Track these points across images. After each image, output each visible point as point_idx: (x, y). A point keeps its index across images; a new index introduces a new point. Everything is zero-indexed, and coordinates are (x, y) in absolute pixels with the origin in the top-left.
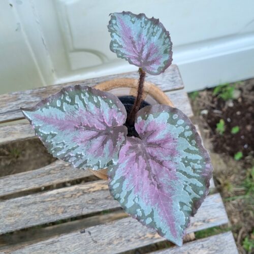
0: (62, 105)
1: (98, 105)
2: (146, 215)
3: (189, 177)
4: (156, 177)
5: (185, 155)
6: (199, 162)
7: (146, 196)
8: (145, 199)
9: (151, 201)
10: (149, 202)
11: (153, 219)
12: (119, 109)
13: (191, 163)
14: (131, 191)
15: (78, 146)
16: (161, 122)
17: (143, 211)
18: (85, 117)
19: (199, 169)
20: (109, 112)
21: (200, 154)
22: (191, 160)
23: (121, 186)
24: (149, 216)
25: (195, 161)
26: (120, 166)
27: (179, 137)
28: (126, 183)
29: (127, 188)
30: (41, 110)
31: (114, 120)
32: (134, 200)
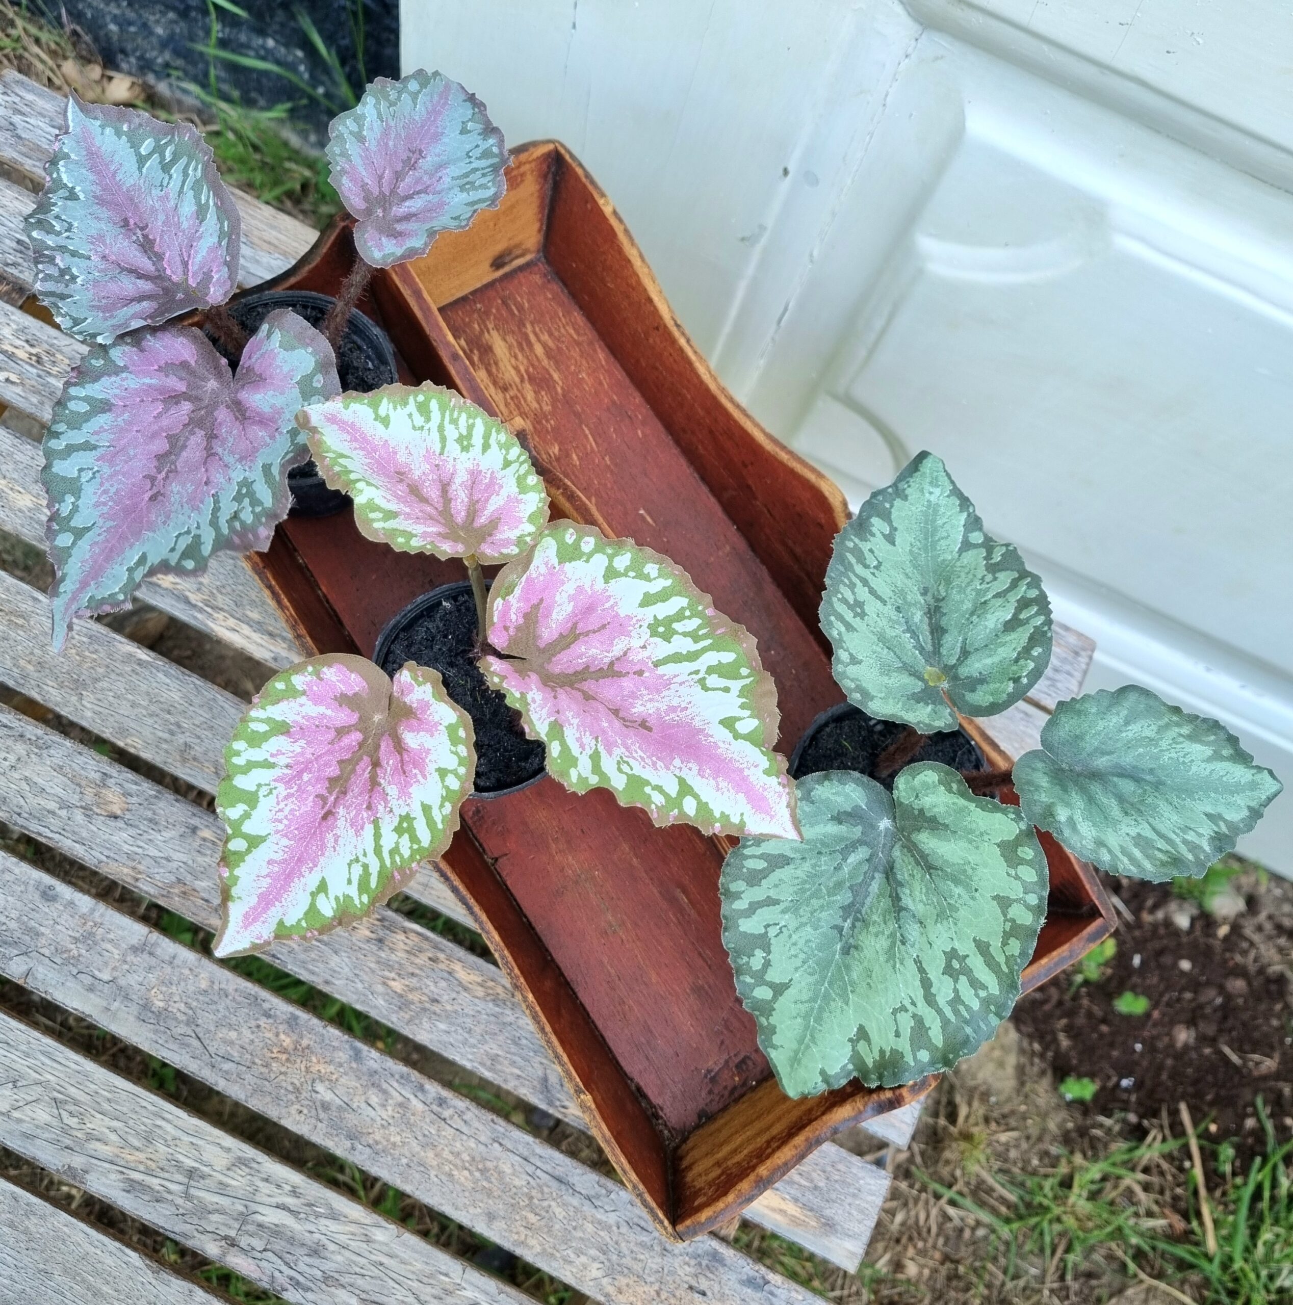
0: (150, 155)
2: (73, 524)
3: (214, 522)
4: (172, 475)
5: (256, 474)
6: (258, 509)
7: (113, 490)
8: (105, 492)
9: (111, 508)
10: (105, 504)
11: (74, 543)
13: (246, 501)
14: (95, 448)
15: (89, 258)
16: (286, 369)
17: (75, 509)
18: (161, 217)
19: (243, 523)
20: (211, 250)
22: (251, 494)
23: (86, 417)
24: (74, 530)
25: (255, 502)
26: (124, 375)
28: (103, 420)
29: (96, 433)
30: (103, 127)
31: (208, 277)
32: (81, 470)
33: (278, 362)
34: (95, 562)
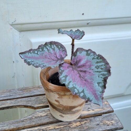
0: (38, 52)
1: (54, 49)
2: (80, 92)
3: (100, 72)
4: (83, 78)
5: (96, 65)
6: (103, 65)
7: (79, 84)
8: (79, 85)
9: (82, 86)
10: (81, 86)
11: (84, 93)
12: (64, 49)
13: (100, 67)
14: (71, 82)
15: (44, 63)
16: (83, 55)
17: (78, 90)
18: (48, 55)
19: (104, 68)
20: (59, 52)
21: (103, 62)
22: (99, 66)
23: (66, 79)
24: (82, 92)
25: (102, 66)
26: (65, 71)
27: (92, 60)
28: (68, 78)
29: (69, 80)
30: (28, 54)
31: (61, 55)
32: (73, 85)
33: (81, 55)
34: (91, 91)
